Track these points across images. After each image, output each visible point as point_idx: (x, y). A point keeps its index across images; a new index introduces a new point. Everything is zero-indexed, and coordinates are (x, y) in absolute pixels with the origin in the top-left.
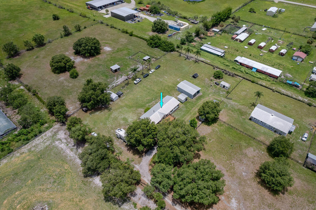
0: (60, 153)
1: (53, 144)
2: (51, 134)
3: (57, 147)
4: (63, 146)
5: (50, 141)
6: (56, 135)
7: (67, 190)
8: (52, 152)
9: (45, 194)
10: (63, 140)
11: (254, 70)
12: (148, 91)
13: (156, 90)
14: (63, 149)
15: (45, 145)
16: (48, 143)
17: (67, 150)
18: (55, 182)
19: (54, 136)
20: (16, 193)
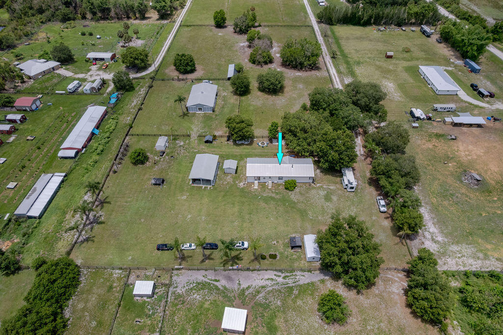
0: (438, 222)
1: (446, 240)
2: (448, 260)
3: (442, 232)
4: (433, 229)
5: (450, 249)
6: (438, 252)
7: (439, 180)
8: (449, 230)
9: (464, 191)
10: (430, 237)
11: (96, 132)
12: (247, 217)
13: (236, 209)
14: (433, 223)
15: (459, 248)
16: (455, 248)
17: (428, 218)
18: (452, 195)
19: (443, 253)
20: (500, 212)
